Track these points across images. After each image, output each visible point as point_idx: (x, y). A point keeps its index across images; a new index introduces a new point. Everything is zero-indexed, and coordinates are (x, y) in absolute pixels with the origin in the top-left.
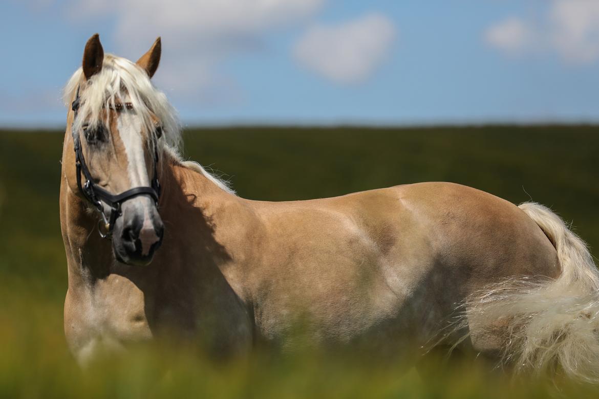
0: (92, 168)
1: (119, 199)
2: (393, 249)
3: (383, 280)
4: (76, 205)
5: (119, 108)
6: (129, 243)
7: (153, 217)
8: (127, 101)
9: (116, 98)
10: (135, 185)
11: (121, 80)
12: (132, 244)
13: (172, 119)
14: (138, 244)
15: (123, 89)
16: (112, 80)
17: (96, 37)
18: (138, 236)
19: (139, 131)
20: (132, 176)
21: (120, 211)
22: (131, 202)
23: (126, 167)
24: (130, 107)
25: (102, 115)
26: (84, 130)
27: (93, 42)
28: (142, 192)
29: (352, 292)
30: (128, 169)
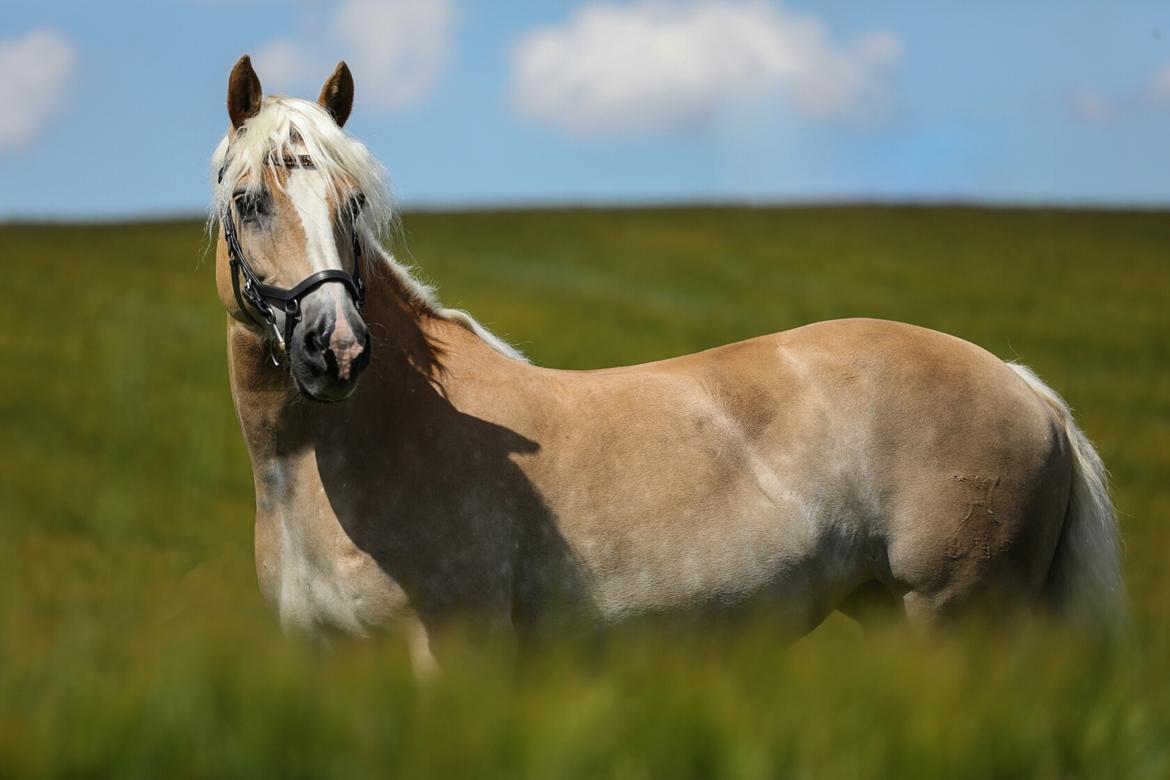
0: (252, 260)
1: (296, 294)
2: (769, 429)
3: (754, 480)
4: (245, 356)
5: (290, 163)
6: (313, 359)
7: (349, 315)
8: (303, 153)
9: (284, 148)
10: (319, 269)
11: (291, 123)
12: (320, 360)
13: (378, 181)
14: (330, 357)
15: (296, 137)
16: (278, 124)
17: (246, 62)
18: (328, 345)
19: (324, 196)
20: (314, 256)
21: (299, 313)
22: (314, 297)
23: (303, 247)
24: (307, 162)
25: (265, 175)
26: (237, 201)
27: (241, 70)
28: (333, 277)
29: (701, 501)
30: (307, 249)
